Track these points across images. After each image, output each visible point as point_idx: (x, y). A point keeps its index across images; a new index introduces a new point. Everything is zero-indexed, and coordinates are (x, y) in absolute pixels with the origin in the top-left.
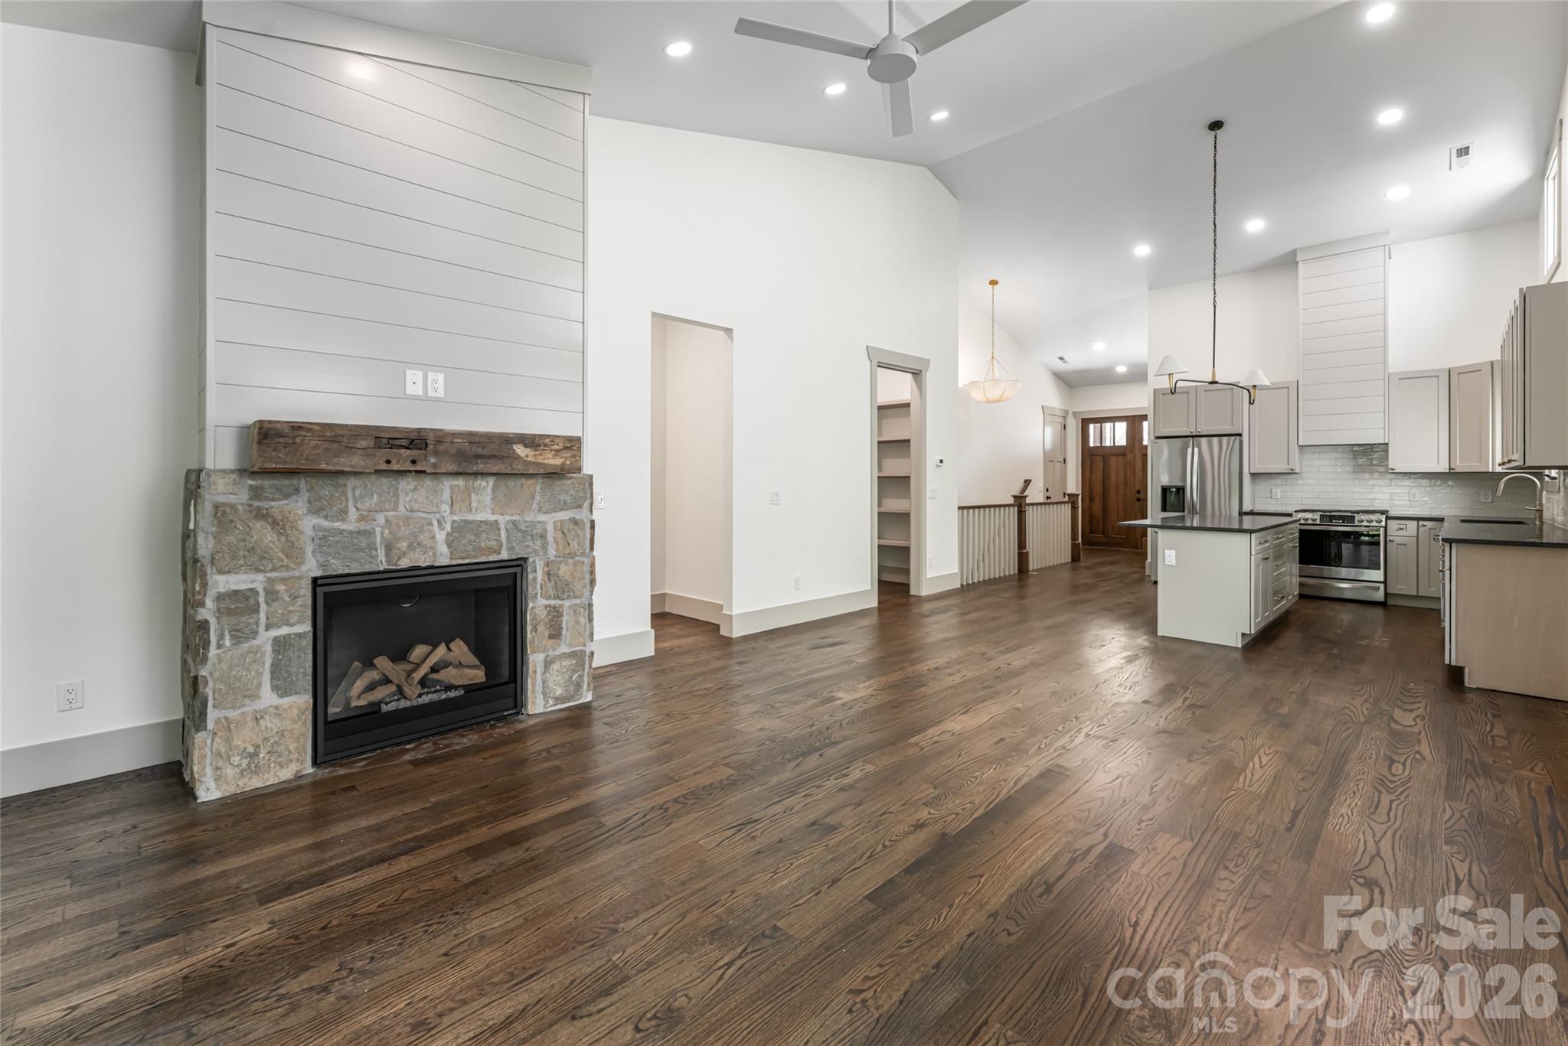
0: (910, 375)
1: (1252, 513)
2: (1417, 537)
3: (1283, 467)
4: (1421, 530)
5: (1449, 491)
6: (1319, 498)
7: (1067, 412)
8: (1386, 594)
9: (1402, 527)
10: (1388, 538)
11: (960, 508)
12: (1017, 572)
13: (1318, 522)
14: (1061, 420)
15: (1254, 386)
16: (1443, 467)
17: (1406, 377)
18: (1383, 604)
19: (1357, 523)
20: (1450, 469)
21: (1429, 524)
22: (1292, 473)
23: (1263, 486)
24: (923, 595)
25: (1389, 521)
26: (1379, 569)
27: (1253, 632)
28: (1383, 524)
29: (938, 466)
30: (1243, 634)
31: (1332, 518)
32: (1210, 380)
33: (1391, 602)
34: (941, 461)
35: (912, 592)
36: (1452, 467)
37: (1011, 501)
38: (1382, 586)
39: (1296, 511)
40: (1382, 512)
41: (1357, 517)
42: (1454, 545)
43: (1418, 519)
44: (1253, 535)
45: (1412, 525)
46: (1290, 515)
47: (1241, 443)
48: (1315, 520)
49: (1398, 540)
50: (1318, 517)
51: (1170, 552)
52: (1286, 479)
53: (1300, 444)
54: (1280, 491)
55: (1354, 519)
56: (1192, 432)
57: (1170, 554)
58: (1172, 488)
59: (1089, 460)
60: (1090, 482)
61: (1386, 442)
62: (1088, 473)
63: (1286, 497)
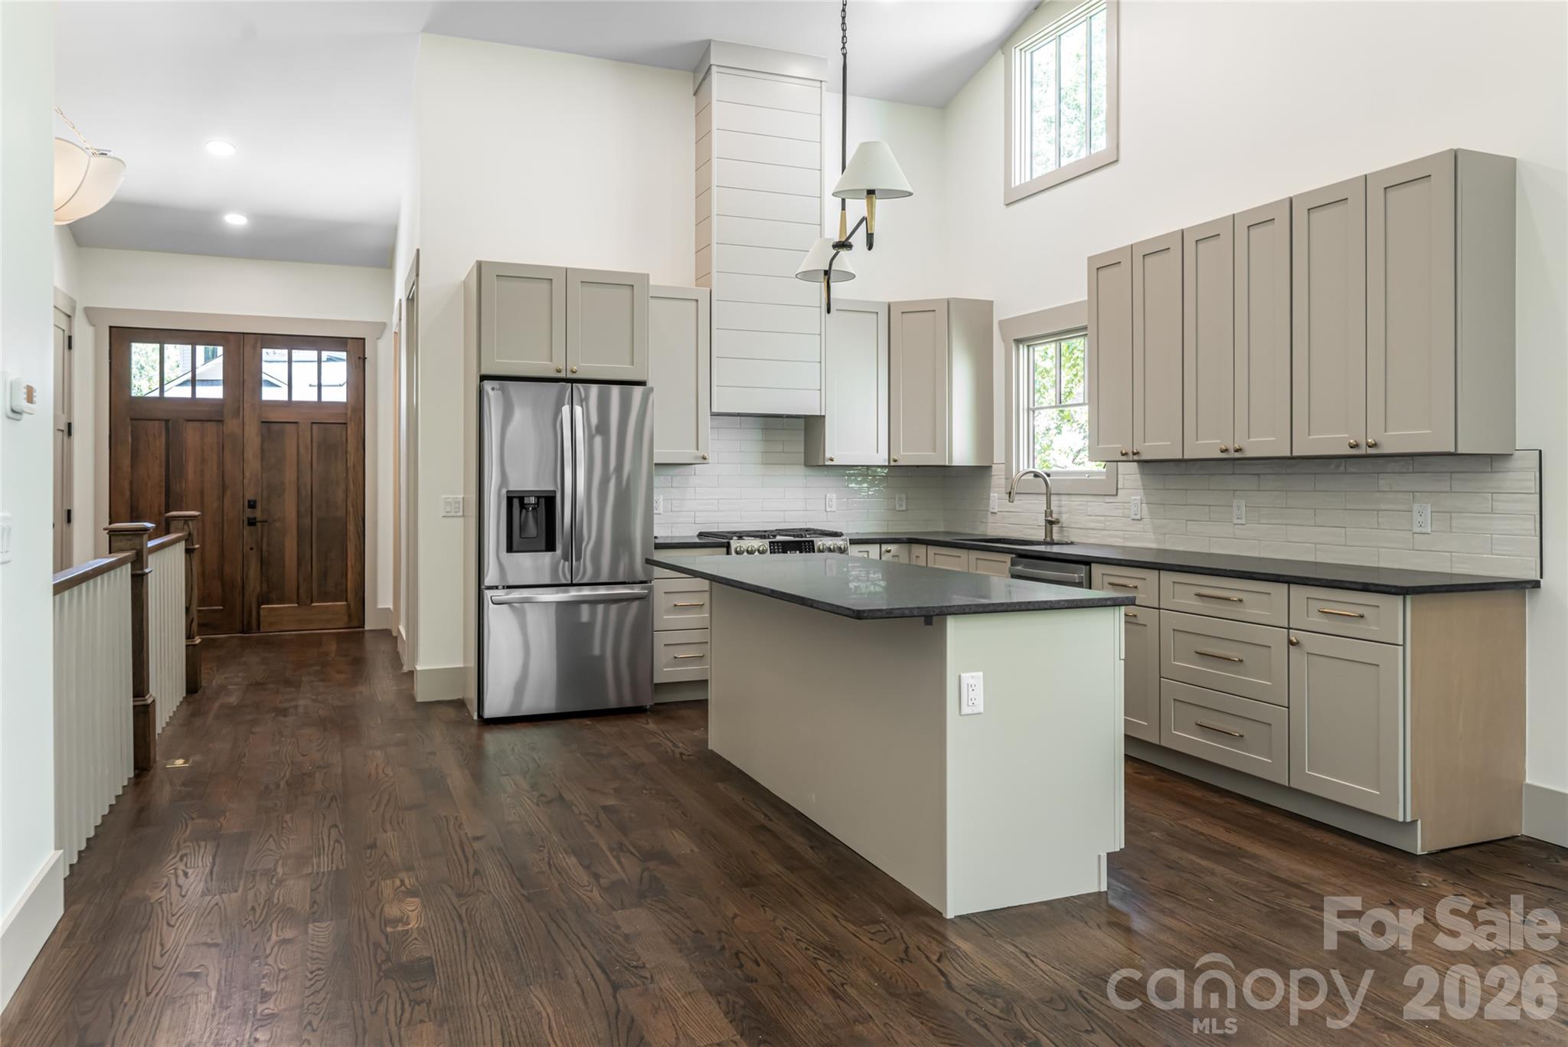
7: (73, 304)
12: (132, 772)
16: (882, 457)
20: (889, 460)
21: (894, 548)
25: (850, 547)
36: (892, 457)
41: (818, 542)
43: (881, 542)
45: (874, 550)
50: (767, 546)
51: (972, 677)
52: (672, 476)
53: (714, 410)
54: (664, 500)
55: (813, 546)
56: (559, 371)
57: (971, 682)
58: (529, 497)
59: (130, 428)
60: (131, 483)
61: (823, 414)
62: (126, 462)
63: (671, 511)
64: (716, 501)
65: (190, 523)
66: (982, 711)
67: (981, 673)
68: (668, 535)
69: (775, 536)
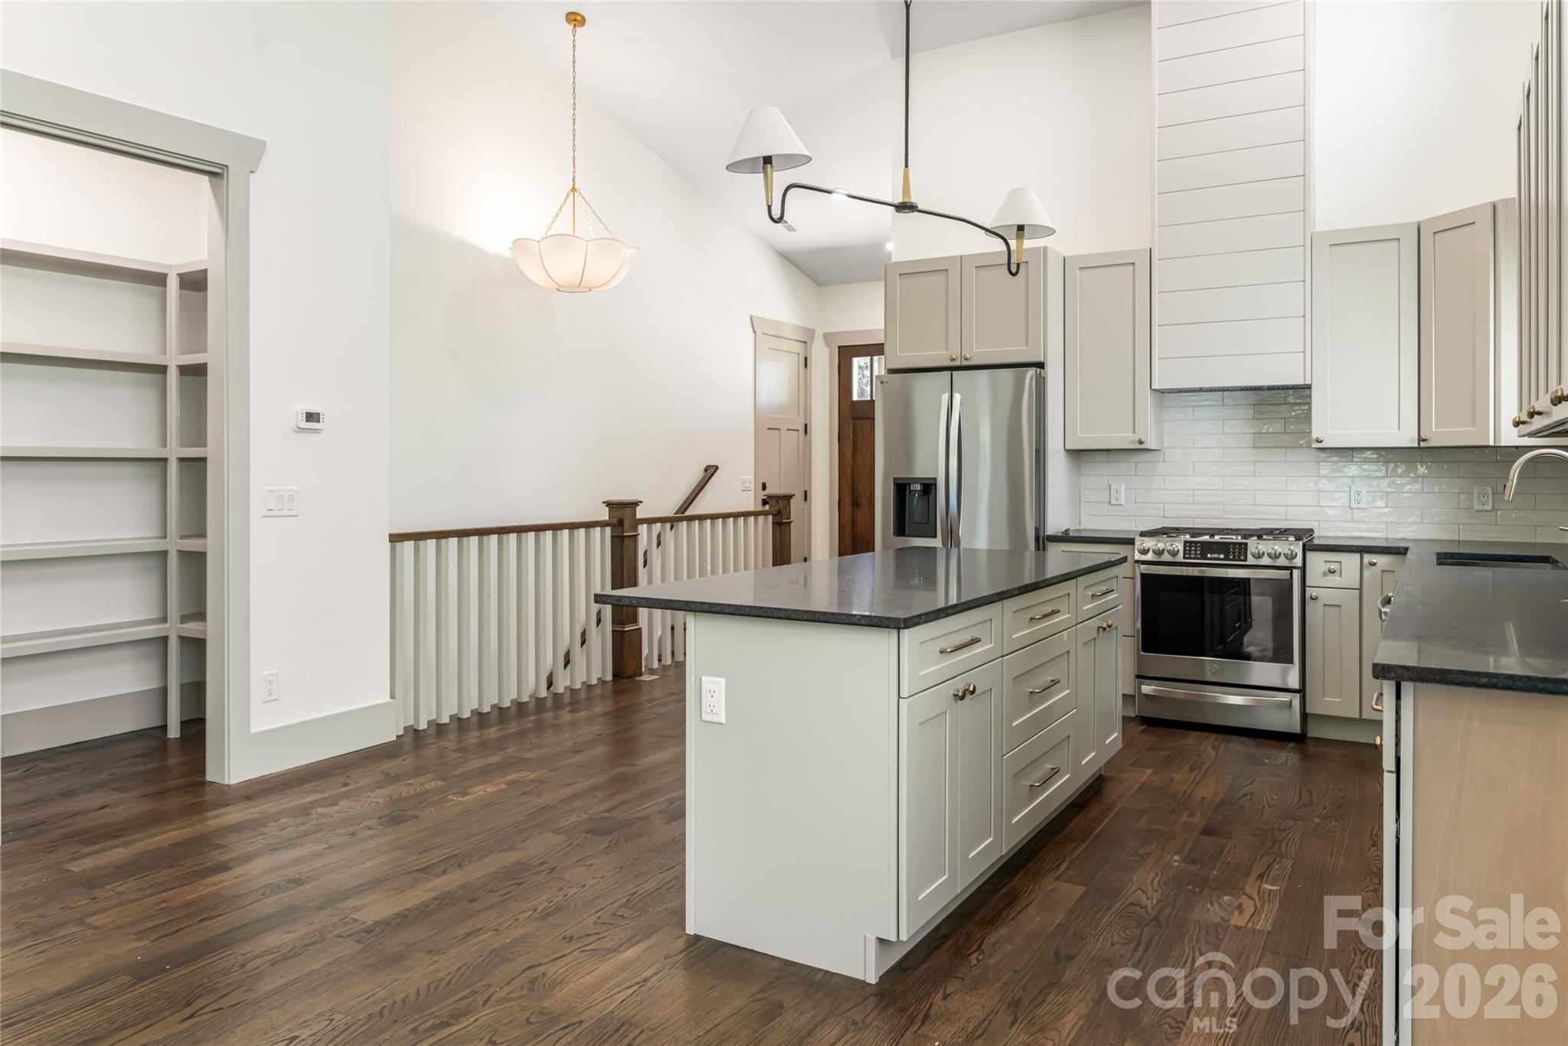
0: (206, 178)
1: (1065, 538)
2: (1360, 589)
3: (1120, 438)
4: (1366, 573)
5: (1418, 486)
6: (1194, 503)
7: (811, 333)
8: (1305, 716)
9: (1333, 567)
10: (1309, 592)
11: (396, 538)
12: (609, 677)
13: (1180, 558)
14: (798, 348)
15: (1021, 228)
16: (1406, 437)
17: (1345, 242)
18: (1297, 739)
19: (1251, 561)
20: (1421, 440)
21: (1382, 560)
22: (1139, 450)
23: (1097, 476)
24: (232, 782)
25: (1309, 554)
26: (1291, 662)
27: (904, 937)
28: (1298, 562)
29: (301, 430)
30: (882, 941)
31: (1207, 548)
32: (899, 200)
33: (1313, 732)
34: (312, 417)
35: (209, 777)
36: (1423, 435)
37: (604, 515)
38: (1296, 700)
39: (1143, 534)
40: (1299, 534)
41: (1253, 545)
42: (1408, 688)
43: (1362, 550)
44: (906, 634)
45: (1351, 561)
46: (1130, 542)
47: (1041, 384)
48: (1174, 554)
49: (1325, 596)
50: (1181, 547)
51: (712, 682)
52: (1136, 462)
53: (1156, 386)
54: (1125, 489)
55: (1246, 549)
56: (953, 360)
57: (711, 687)
58: (914, 483)
59: (851, 426)
60: (852, 471)
61: (1308, 382)
62: (849, 453)
63: (1135, 502)
64: (1191, 493)
65: (780, 502)
66: (724, 722)
67: (723, 681)
68: (1131, 529)
69: (1212, 536)
